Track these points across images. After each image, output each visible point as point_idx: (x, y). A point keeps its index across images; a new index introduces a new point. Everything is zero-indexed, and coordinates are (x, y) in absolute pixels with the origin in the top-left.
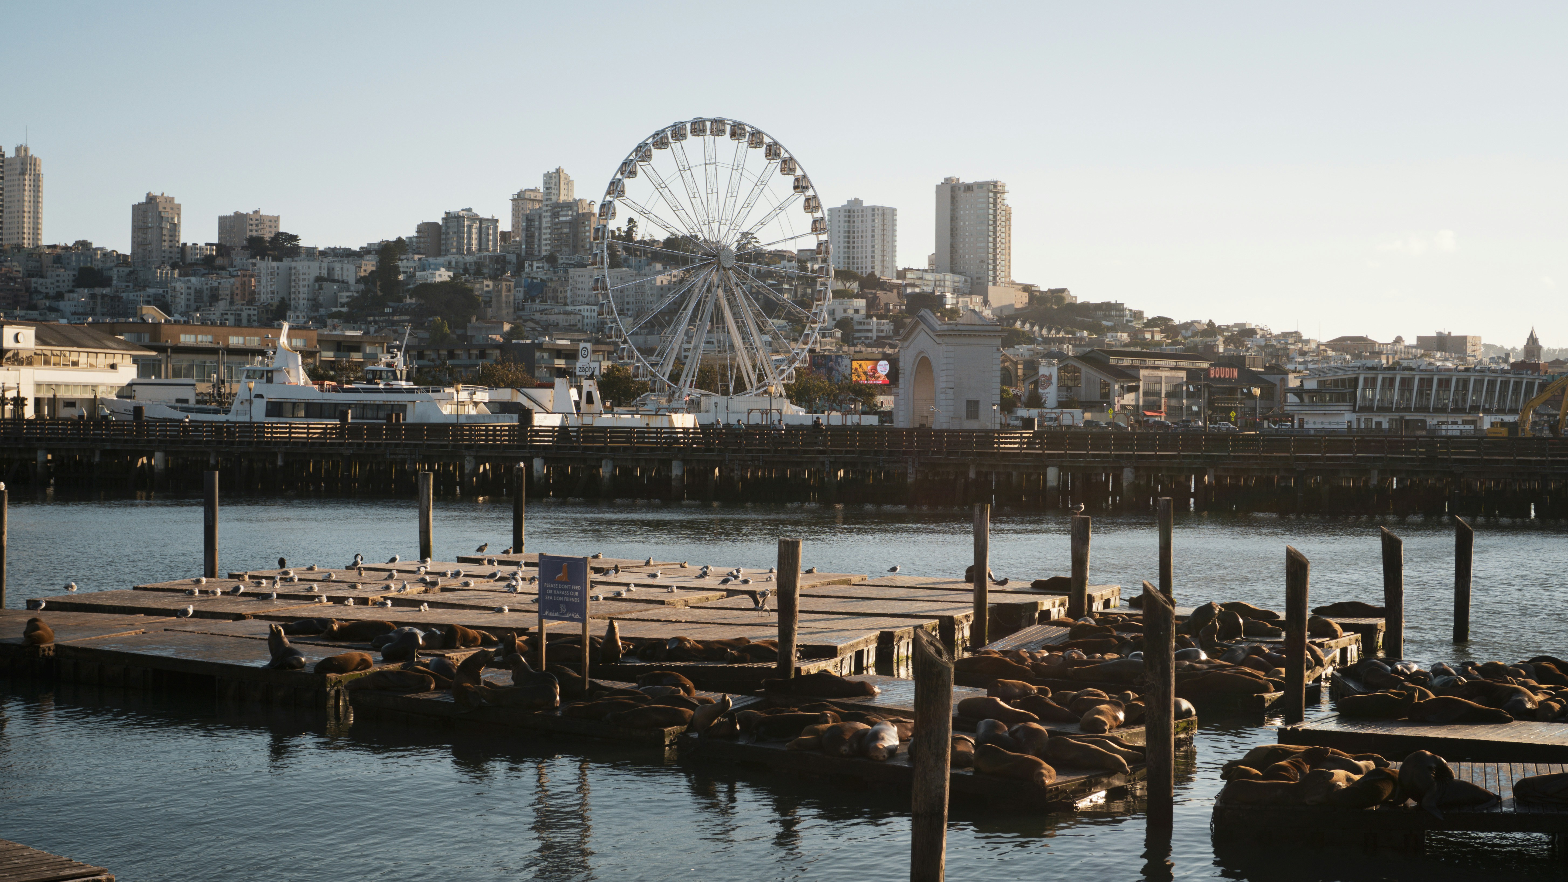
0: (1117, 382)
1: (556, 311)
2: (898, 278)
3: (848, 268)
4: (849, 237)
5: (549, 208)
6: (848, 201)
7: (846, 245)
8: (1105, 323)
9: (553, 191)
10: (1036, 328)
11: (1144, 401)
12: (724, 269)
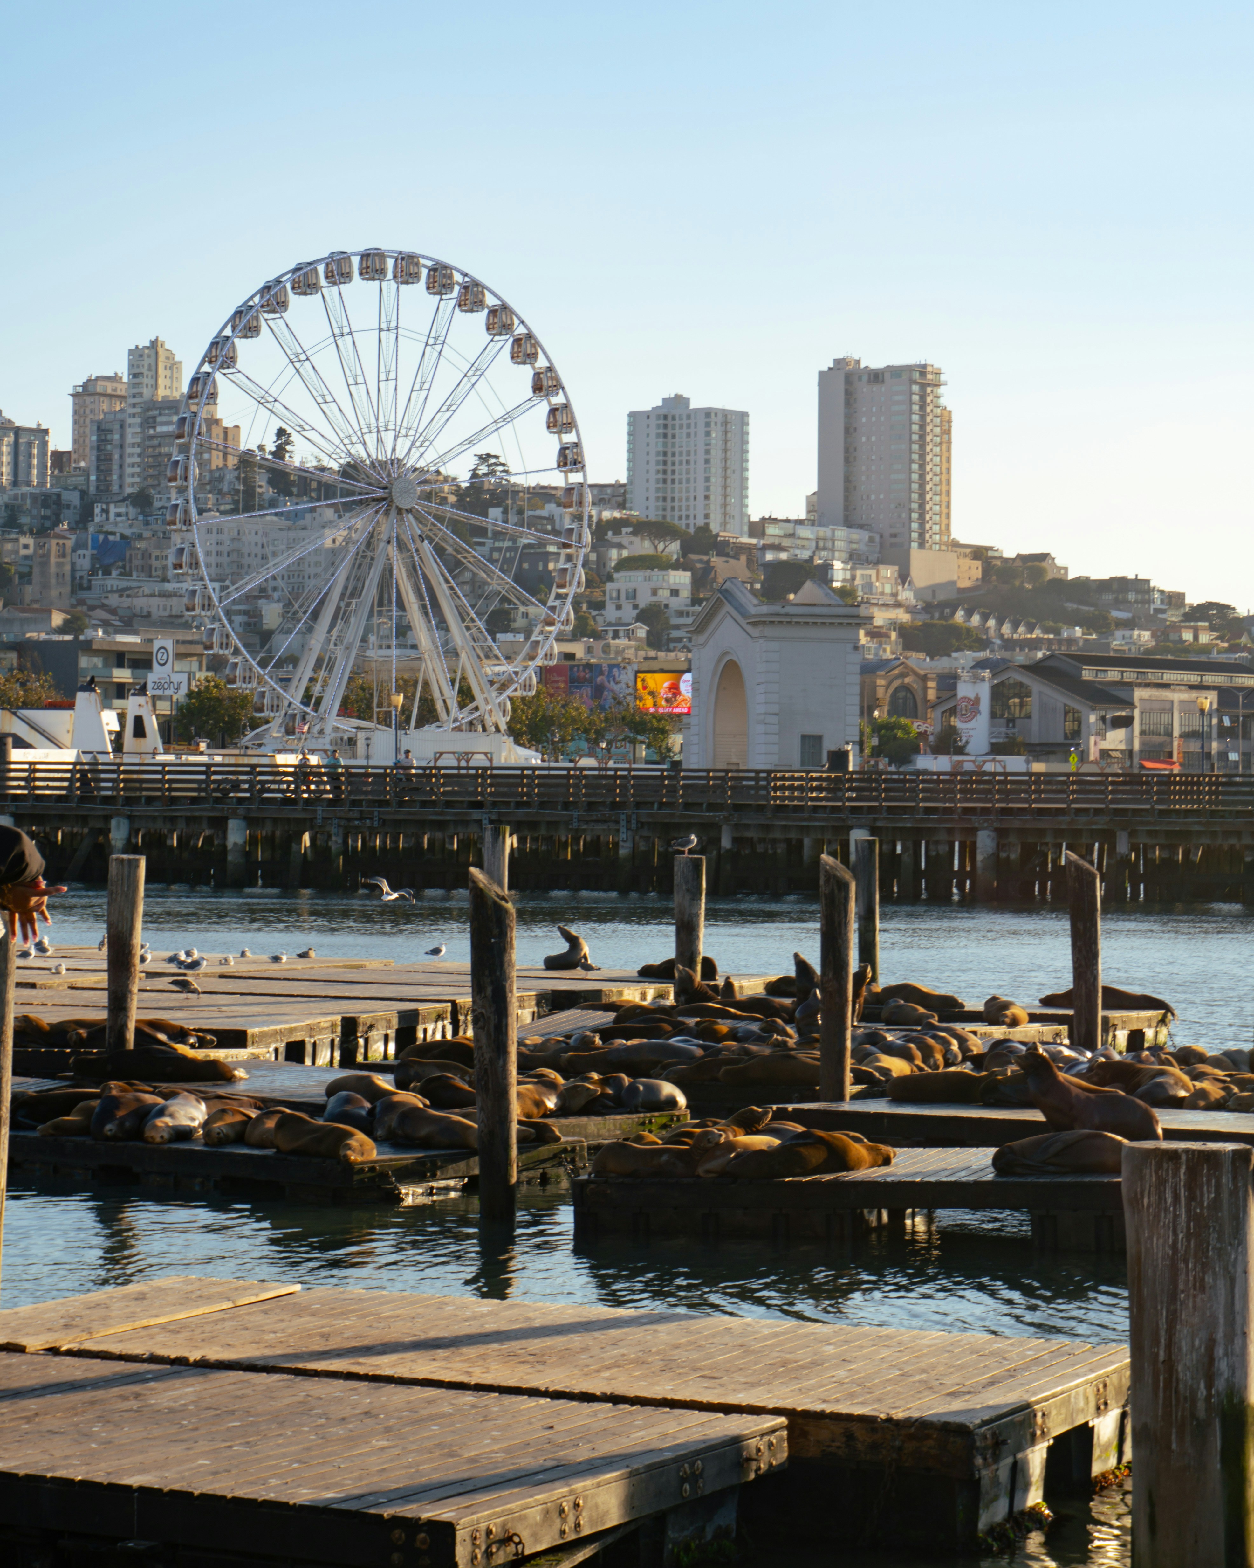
0: (1093, 709)
1: (147, 591)
2: (751, 535)
3: (664, 517)
4: (665, 463)
5: (138, 410)
6: (664, 400)
7: (660, 476)
8: (1115, 614)
9: (145, 381)
10: (991, 623)
11: (1142, 744)
12: (399, 511)
